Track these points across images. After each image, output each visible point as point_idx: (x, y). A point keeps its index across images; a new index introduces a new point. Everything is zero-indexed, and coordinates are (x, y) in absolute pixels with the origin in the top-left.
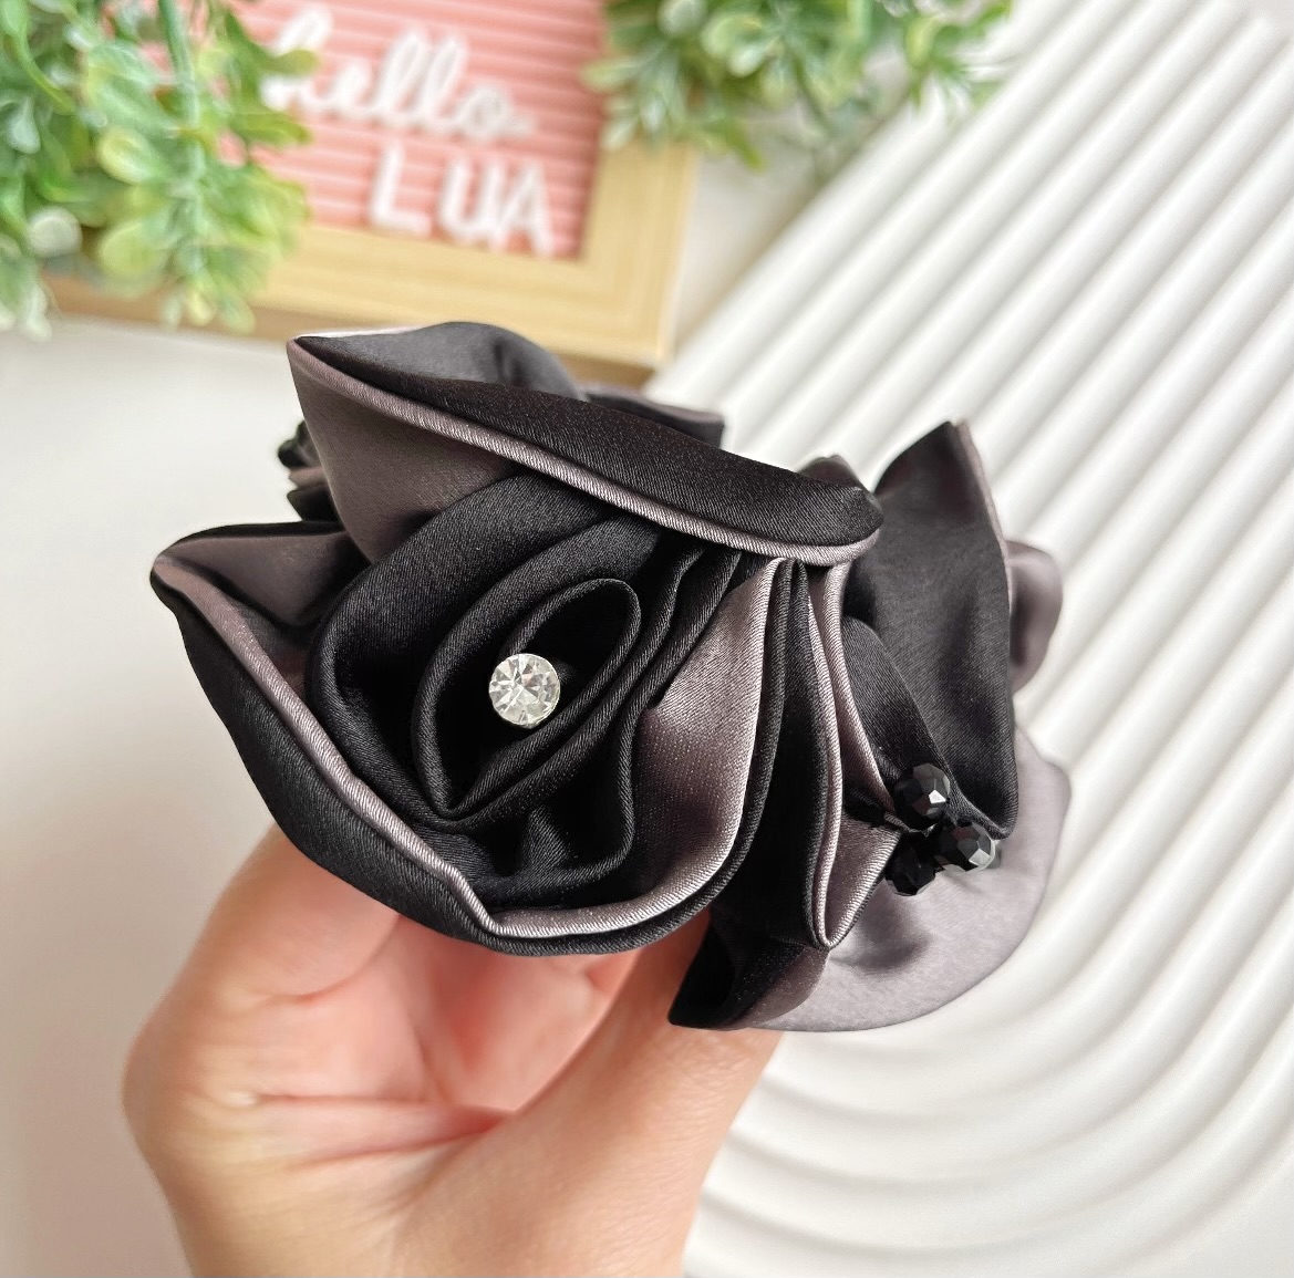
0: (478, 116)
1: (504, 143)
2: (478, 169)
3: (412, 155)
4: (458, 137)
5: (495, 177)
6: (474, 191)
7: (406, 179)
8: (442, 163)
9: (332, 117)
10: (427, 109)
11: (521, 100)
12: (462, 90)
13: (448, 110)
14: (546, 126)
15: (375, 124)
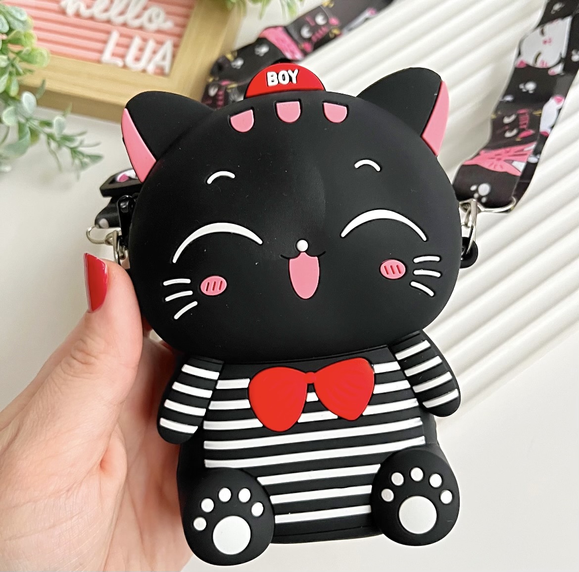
0: (150, 20)
1: (159, 31)
2: (145, 40)
3: (122, 35)
4: (141, 28)
5: (151, 45)
6: (141, 50)
7: (118, 45)
8: (131, 37)
9: (92, 18)
10: (129, 16)
11: (168, 13)
12: (145, 8)
13: (138, 16)
14: (177, 25)
15: (108, 22)
